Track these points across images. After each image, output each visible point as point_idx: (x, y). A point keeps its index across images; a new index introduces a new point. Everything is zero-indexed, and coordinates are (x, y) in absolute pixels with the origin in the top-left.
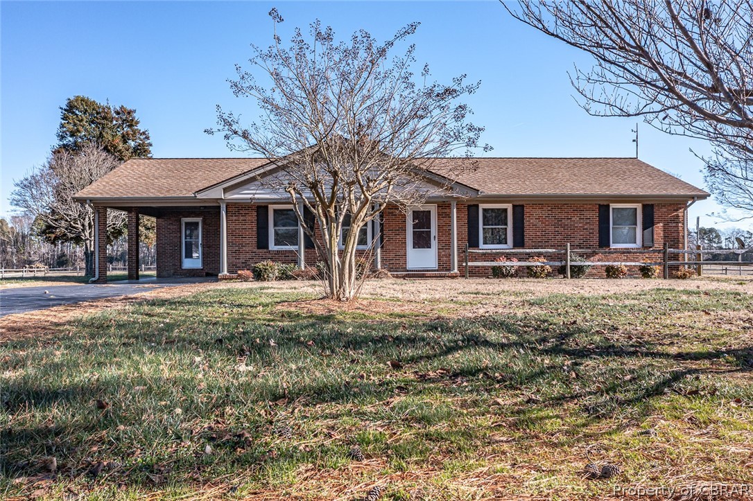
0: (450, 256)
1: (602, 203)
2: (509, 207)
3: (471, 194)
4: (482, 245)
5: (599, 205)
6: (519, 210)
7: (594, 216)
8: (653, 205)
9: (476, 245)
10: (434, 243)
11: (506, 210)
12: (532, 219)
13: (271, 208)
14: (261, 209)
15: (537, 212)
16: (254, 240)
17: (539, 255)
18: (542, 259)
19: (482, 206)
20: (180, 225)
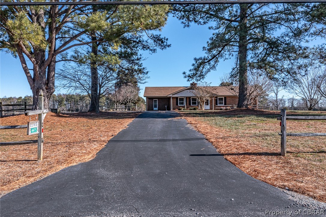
0: (212, 107)
2: (223, 97)
3: (217, 95)
4: (218, 105)
6: (225, 98)
9: (217, 105)
10: (209, 104)
11: (223, 98)
12: (228, 100)
13: (179, 98)
14: (177, 98)
15: (229, 98)
16: (176, 104)
17: (229, 106)
18: (229, 107)
19: (218, 97)
20: (153, 101)
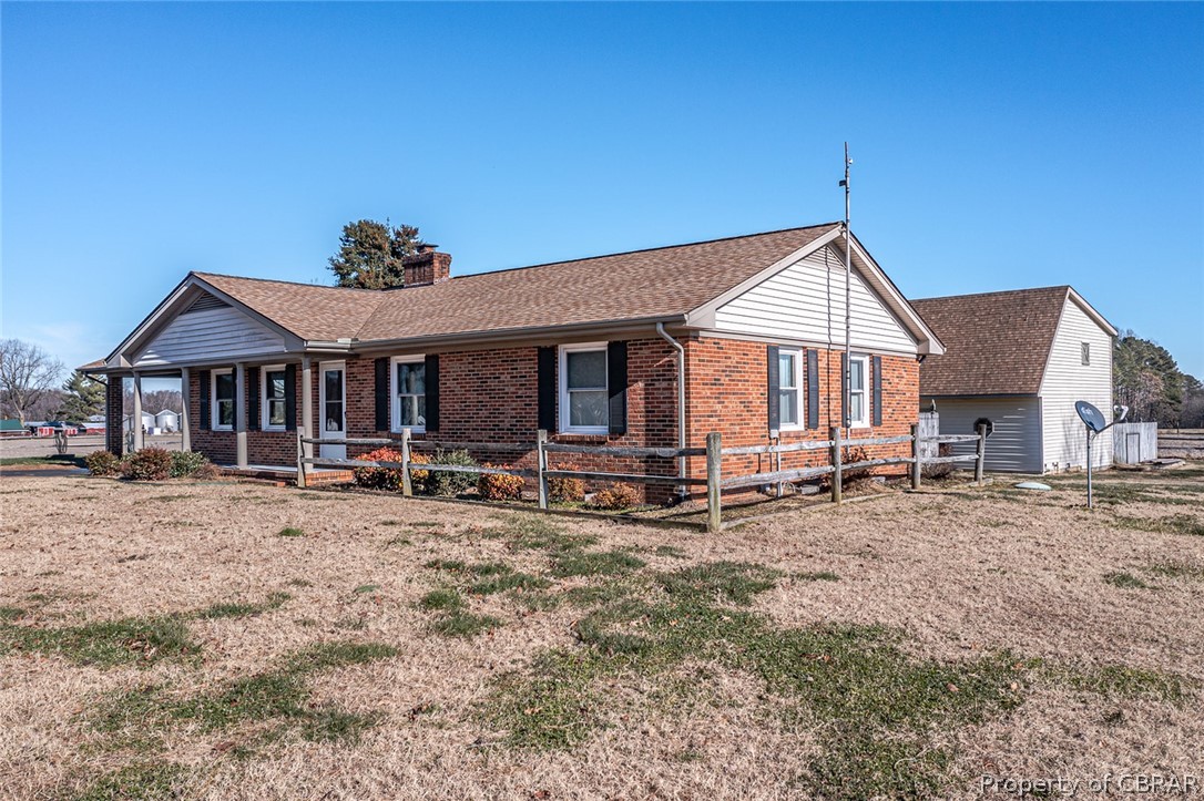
1: (543, 344)
5: (539, 347)
6: (432, 364)
7: (530, 369)
8: (625, 342)
12: (449, 380)
15: (455, 367)
16: (199, 418)
